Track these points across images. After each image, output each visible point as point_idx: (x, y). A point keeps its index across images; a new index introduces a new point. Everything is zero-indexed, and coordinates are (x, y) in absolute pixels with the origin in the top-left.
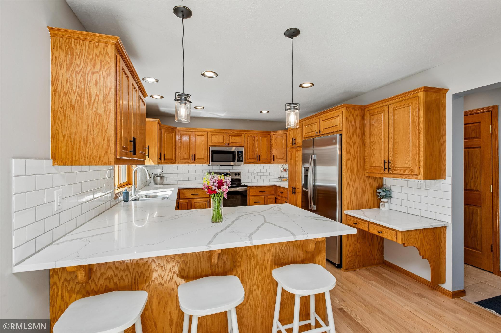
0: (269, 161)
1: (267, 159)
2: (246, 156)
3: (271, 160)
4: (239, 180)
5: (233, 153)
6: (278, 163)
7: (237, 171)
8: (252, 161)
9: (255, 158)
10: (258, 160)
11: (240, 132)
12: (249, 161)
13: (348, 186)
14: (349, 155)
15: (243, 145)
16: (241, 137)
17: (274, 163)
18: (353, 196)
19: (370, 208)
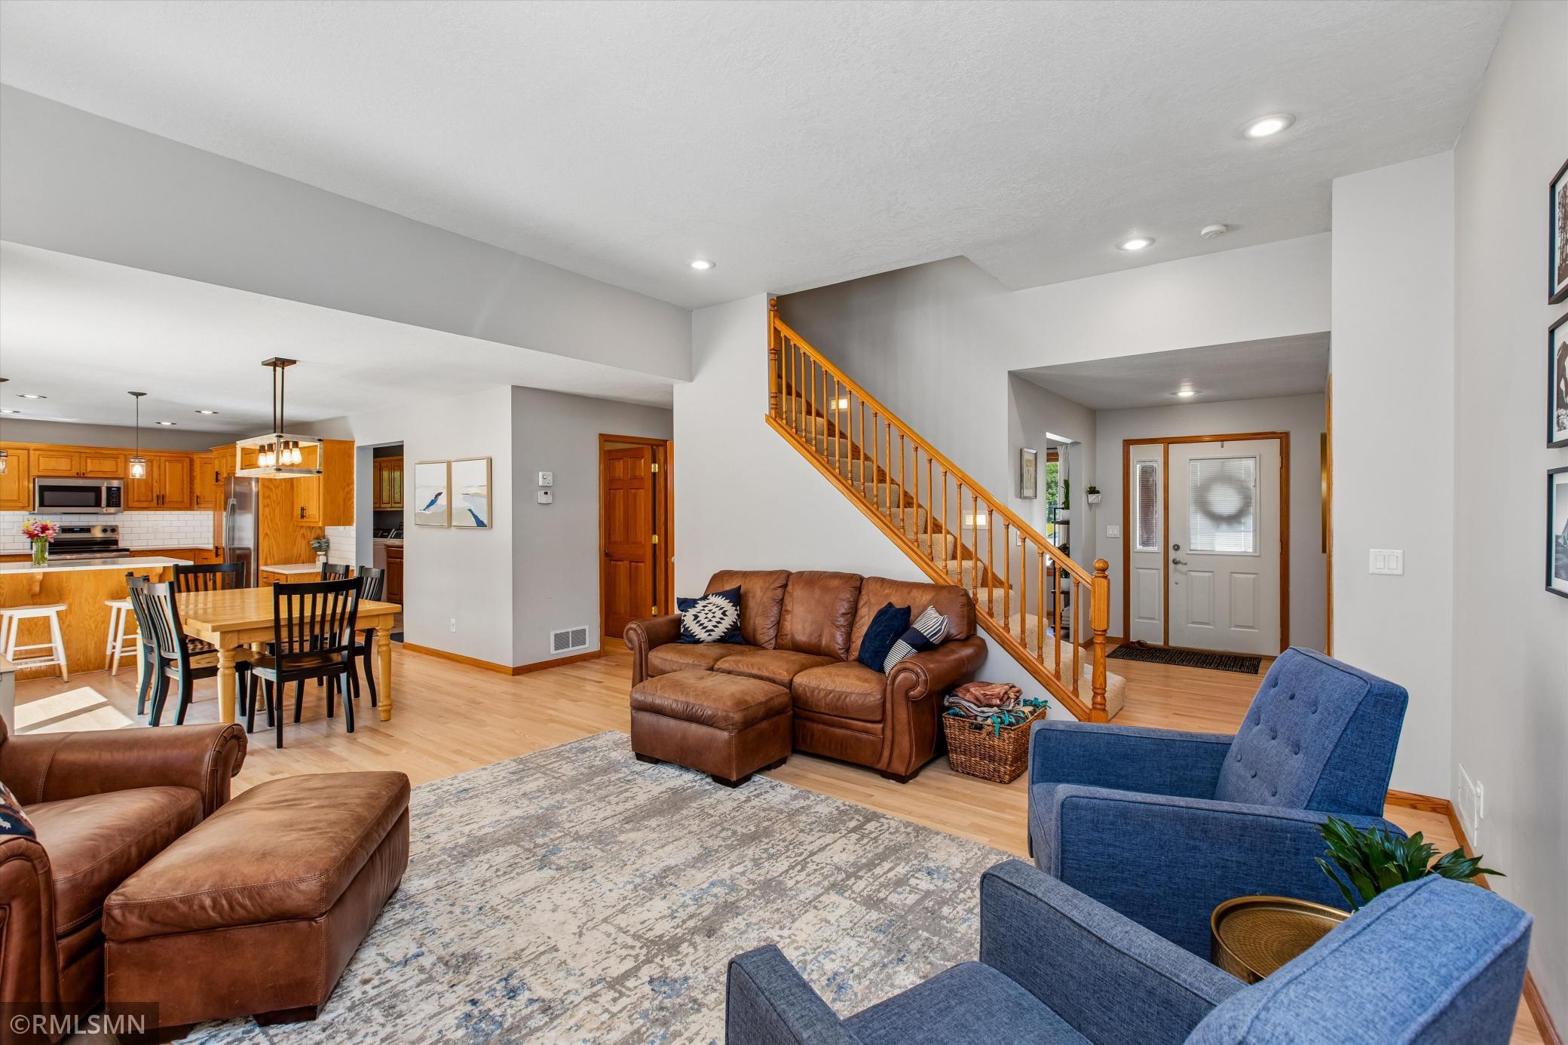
0: (188, 505)
1: (182, 502)
2: (130, 496)
3: (191, 504)
4: (116, 542)
5: (97, 490)
6: (206, 509)
7: (109, 524)
8: (145, 505)
9: (152, 500)
10: (161, 503)
11: (115, 452)
12: (137, 504)
13: (267, 538)
14: (266, 502)
15: (121, 476)
16: (117, 462)
17: (199, 509)
18: (275, 549)
19: (303, 563)
